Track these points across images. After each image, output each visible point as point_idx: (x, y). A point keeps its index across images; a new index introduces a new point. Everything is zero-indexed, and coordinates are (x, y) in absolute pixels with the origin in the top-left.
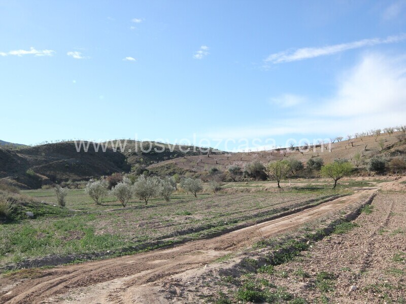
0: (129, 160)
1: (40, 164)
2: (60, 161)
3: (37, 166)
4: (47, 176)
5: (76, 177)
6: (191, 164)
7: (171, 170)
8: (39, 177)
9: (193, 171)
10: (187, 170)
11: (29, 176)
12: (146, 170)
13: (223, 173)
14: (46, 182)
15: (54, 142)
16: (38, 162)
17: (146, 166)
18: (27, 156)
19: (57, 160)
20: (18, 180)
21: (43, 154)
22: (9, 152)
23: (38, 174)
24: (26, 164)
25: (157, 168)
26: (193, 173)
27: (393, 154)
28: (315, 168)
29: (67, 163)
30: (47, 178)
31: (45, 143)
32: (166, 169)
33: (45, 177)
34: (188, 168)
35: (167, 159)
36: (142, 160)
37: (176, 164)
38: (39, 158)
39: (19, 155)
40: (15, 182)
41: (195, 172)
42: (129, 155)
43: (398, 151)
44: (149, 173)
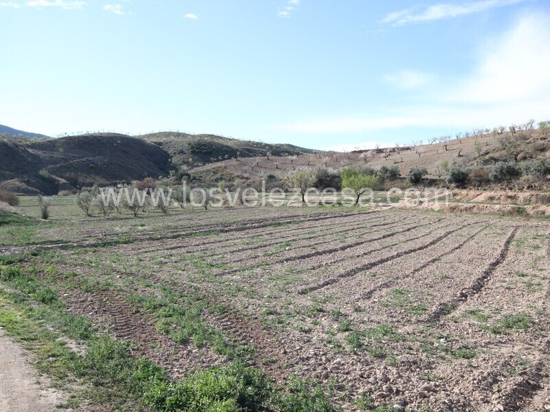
0: (175, 160)
1: (56, 163)
2: (83, 160)
3: (53, 166)
4: (66, 179)
5: (102, 181)
6: (244, 168)
7: (218, 176)
8: (55, 180)
9: (245, 178)
10: (238, 176)
11: (43, 178)
12: (187, 175)
13: (281, 180)
14: (64, 187)
15: (76, 134)
16: (53, 161)
17: (190, 169)
18: (39, 153)
19: (79, 158)
20: (28, 183)
21: (61, 150)
22: (17, 146)
23: (54, 176)
24: (38, 163)
25: (201, 172)
26: (244, 180)
27: (486, 162)
28: (388, 177)
29: (93, 163)
30: (65, 181)
31: (64, 136)
32: (212, 174)
33: (63, 181)
34: (240, 174)
35: (215, 161)
36: (190, 160)
37: (225, 167)
38: (56, 155)
39: (30, 151)
40: (24, 186)
41: (247, 178)
42: (175, 153)
43: (492, 158)
44: (191, 178)
